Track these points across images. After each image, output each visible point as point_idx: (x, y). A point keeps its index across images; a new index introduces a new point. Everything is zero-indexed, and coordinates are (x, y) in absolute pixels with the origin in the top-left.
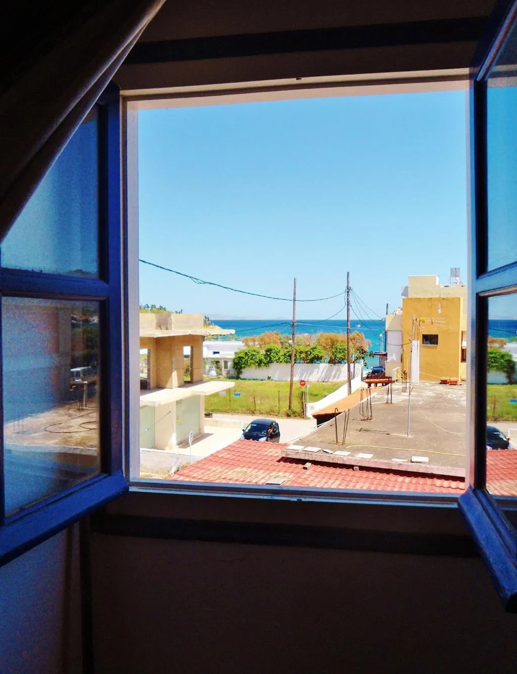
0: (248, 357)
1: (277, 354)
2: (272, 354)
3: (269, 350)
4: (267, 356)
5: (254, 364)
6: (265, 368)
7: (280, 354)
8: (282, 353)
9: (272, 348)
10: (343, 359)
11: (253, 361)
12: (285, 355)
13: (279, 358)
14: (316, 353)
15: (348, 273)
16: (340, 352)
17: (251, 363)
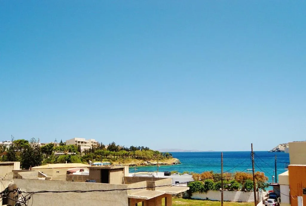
0: (195, 187)
1: (211, 185)
2: (209, 185)
3: (207, 183)
4: (205, 186)
5: (198, 190)
6: (205, 193)
7: (213, 185)
8: (214, 185)
9: (209, 182)
10: (251, 189)
11: (198, 189)
12: (216, 186)
13: (213, 188)
14: (234, 185)
15: (252, 144)
16: (249, 185)
17: (197, 190)
